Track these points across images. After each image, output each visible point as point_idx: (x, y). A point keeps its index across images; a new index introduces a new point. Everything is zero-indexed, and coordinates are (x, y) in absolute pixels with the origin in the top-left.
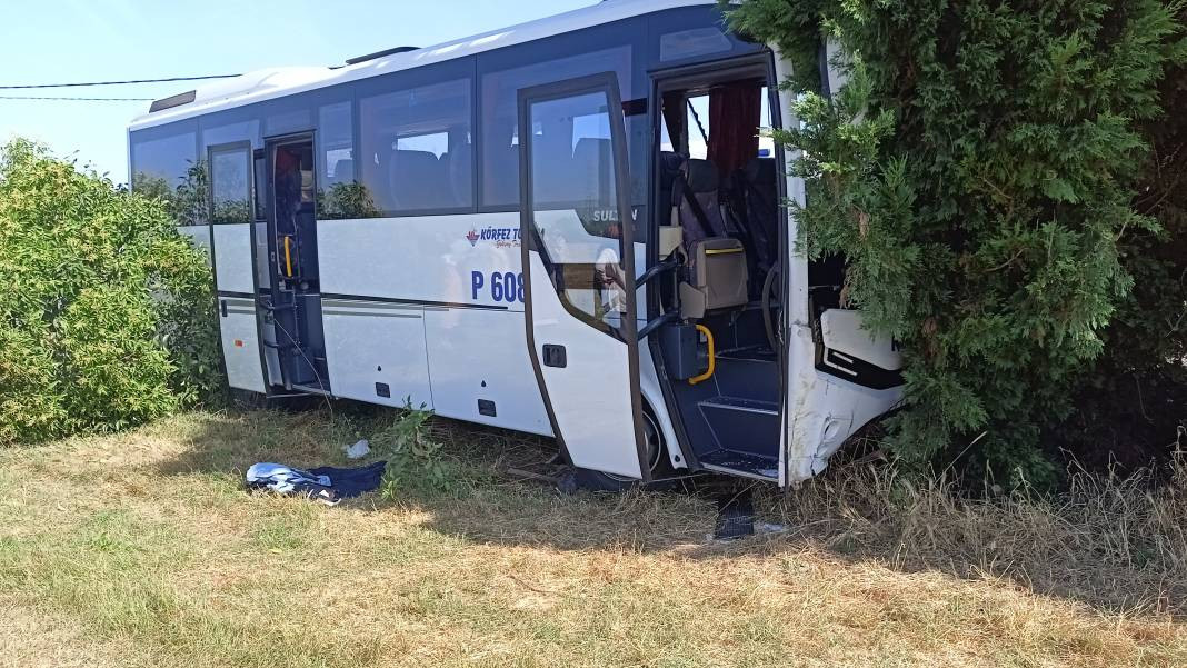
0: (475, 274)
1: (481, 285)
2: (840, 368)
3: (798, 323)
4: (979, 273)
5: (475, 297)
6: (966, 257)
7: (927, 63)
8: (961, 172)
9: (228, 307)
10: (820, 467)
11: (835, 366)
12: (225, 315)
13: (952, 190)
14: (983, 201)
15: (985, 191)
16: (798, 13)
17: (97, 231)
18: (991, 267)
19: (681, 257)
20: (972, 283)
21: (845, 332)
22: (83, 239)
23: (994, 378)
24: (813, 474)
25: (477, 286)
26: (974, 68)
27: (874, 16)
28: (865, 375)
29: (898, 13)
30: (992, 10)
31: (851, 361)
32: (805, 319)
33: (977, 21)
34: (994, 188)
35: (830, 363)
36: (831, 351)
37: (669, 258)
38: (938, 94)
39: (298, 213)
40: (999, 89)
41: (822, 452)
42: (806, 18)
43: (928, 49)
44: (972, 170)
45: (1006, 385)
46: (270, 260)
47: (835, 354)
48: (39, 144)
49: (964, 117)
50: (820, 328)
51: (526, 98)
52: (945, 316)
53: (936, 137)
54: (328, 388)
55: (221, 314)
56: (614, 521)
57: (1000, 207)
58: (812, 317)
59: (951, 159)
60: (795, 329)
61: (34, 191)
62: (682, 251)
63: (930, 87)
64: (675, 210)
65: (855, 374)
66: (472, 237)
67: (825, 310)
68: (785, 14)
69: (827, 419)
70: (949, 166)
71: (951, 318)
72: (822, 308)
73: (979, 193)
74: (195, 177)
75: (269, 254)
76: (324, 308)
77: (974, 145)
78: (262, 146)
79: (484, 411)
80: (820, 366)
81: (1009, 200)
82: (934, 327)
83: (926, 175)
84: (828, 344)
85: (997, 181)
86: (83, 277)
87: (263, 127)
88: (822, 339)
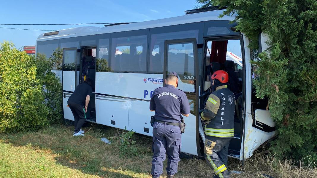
0: (145, 91)
1: (147, 94)
2: (259, 126)
3: (248, 113)
4: (304, 102)
5: (145, 97)
6: (300, 98)
7: (294, 44)
8: (301, 75)
9: (66, 95)
10: (251, 155)
11: (258, 126)
12: (65, 98)
13: (298, 79)
14: (306, 83)
15: (308, 80)
16: (254, 27)
17: (32, 72)
18: (307, 101)
19: (210, 90)
20: (300, 105)
21: (261, 116)
22: (27, 74)
23: (304, 131)
24: (250, 157)
25: (145, 95)
26: (308, 46)
27: (280, 30)
28: (266, 128)
29: (287, 30)
30: (314, 31)
31: (262, 124)
32: (250, 112)
33: (309, 34)
34: (310, 79)
35: (256, 125)
36: (257, 121)
37: (207, 91)
38: (297, 53)
39: (89, 69)
40: (315, 53)
41: (252, 151)
42: (257, 28)
43: (295, 40)
44: (304, 74)
45: (307, 133)
46: (80, 82)
47: (258, 122)
48: (12, 44)
49: (304, 60)
50: (255, 115)
51: (168, 43)
52: (293, 114)
53: (295, 64)
54: (95, 121)
55: (63, 97)
56: (188, 168)
57: (311, 85)
58: (252, 111)
59: (299, 71)
60: (247, 115)
61: (15, 60)
62: (210, 89)
63: (294, 51)
64: (208, 77)
65: (263, 128)
66: (145, 80)
67: (256, 109)
68: (251, 27)
69: (255, 141)
70: (298, 73)
71: (294, 114)
72: (255, 109)
73: (306, 80)
74: (54, 55)
75: (80, 81)
76: (96, 97)
77: (306, 68)
78: (80, 49)
79: (145, 131)
80: (254, 126)
81: (314, 83)
82: (289, 117)
83: (290, 74)
84: (256, 119)
85: (311, 78)
86: (27, 85)
87: (80, 43)
88: (255, 118)
